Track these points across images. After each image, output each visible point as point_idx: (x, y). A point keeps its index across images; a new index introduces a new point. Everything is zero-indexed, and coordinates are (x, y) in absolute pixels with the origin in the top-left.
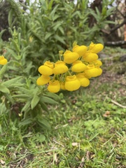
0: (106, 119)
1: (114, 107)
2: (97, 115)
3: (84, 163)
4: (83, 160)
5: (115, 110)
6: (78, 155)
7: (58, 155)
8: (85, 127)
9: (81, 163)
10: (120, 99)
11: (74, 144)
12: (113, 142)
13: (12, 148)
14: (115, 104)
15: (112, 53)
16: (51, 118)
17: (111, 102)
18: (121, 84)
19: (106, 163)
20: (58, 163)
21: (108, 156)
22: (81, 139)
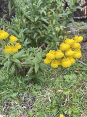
0: (77, 74)
1: (81, 66)
2: (71, 72)
3: (67, 102)
4: (66, 100)
5: (82, 68)
6: (63, 97)
7: (51, 98)
8: (65, 80)
9: (65, 102)
10: (85, 60)
11: (60, 91)
12: (82, 88)
13: (21, 94)
14: (82, 64)
15: (78, 26)
16: (42, 74)
17: (79, 63)
18: (85, 49)
19: (80, 101)
20: (52, 102)
21: (81, 97)
22: (63, 87)
